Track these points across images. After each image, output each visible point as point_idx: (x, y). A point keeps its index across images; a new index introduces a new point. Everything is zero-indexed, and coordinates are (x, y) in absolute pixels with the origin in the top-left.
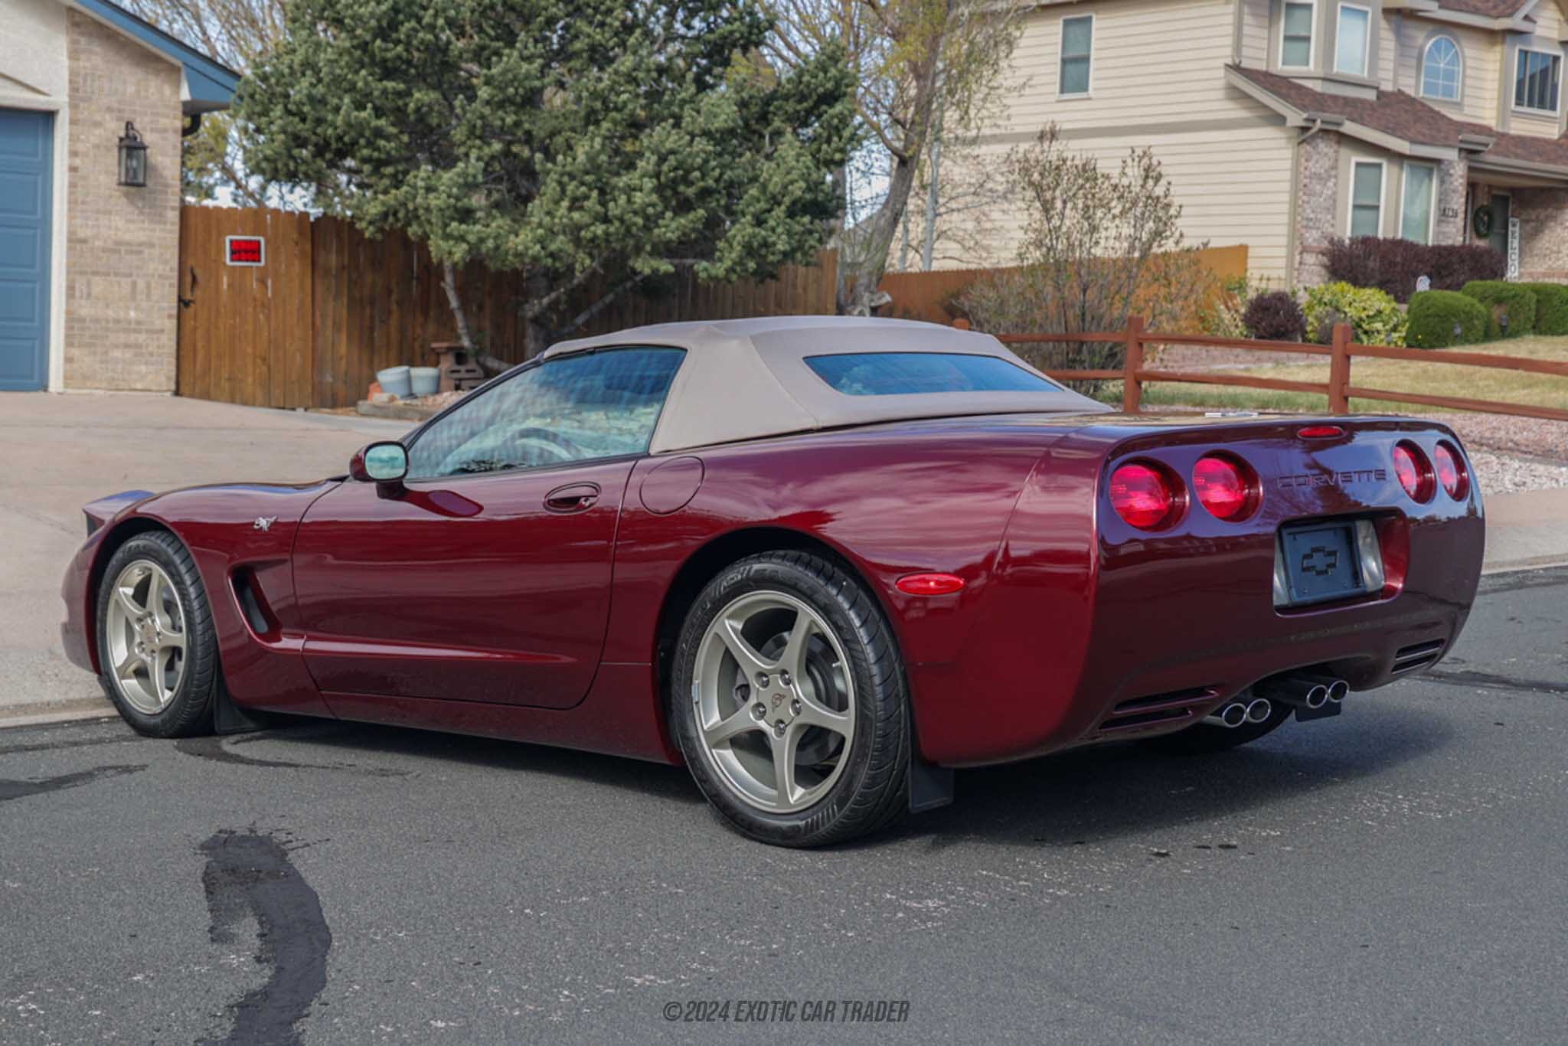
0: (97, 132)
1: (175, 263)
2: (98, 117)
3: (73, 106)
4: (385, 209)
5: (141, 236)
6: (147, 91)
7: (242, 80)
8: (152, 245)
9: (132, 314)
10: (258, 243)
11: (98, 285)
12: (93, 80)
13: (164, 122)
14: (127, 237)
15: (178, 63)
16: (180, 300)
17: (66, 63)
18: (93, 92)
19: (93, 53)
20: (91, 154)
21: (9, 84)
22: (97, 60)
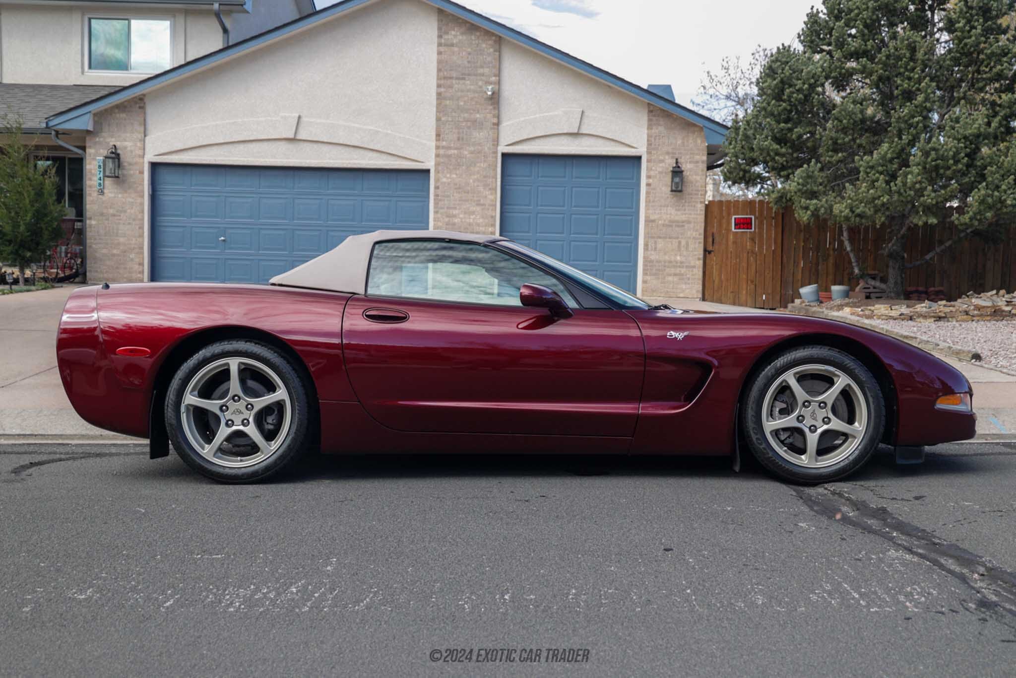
0: (661, 165)
1: (702, 231)
2: (661, 158)
3: (649, 153)
4: (780, 195)
5: (684, 218)
6: (688, 142)
8: (689, 222)
9: (678, 258)
10: (751, 219)
11: (661, 244)
12: (659, 139)
13: (697, 157)
14: (677, 218)
15: (701, 126)
16: (705, 250)
17: (646, 131)
18: (659, 145)
19: (659, 125)
20: (658, 177)
21: (617, 144)
22: (661, 129)
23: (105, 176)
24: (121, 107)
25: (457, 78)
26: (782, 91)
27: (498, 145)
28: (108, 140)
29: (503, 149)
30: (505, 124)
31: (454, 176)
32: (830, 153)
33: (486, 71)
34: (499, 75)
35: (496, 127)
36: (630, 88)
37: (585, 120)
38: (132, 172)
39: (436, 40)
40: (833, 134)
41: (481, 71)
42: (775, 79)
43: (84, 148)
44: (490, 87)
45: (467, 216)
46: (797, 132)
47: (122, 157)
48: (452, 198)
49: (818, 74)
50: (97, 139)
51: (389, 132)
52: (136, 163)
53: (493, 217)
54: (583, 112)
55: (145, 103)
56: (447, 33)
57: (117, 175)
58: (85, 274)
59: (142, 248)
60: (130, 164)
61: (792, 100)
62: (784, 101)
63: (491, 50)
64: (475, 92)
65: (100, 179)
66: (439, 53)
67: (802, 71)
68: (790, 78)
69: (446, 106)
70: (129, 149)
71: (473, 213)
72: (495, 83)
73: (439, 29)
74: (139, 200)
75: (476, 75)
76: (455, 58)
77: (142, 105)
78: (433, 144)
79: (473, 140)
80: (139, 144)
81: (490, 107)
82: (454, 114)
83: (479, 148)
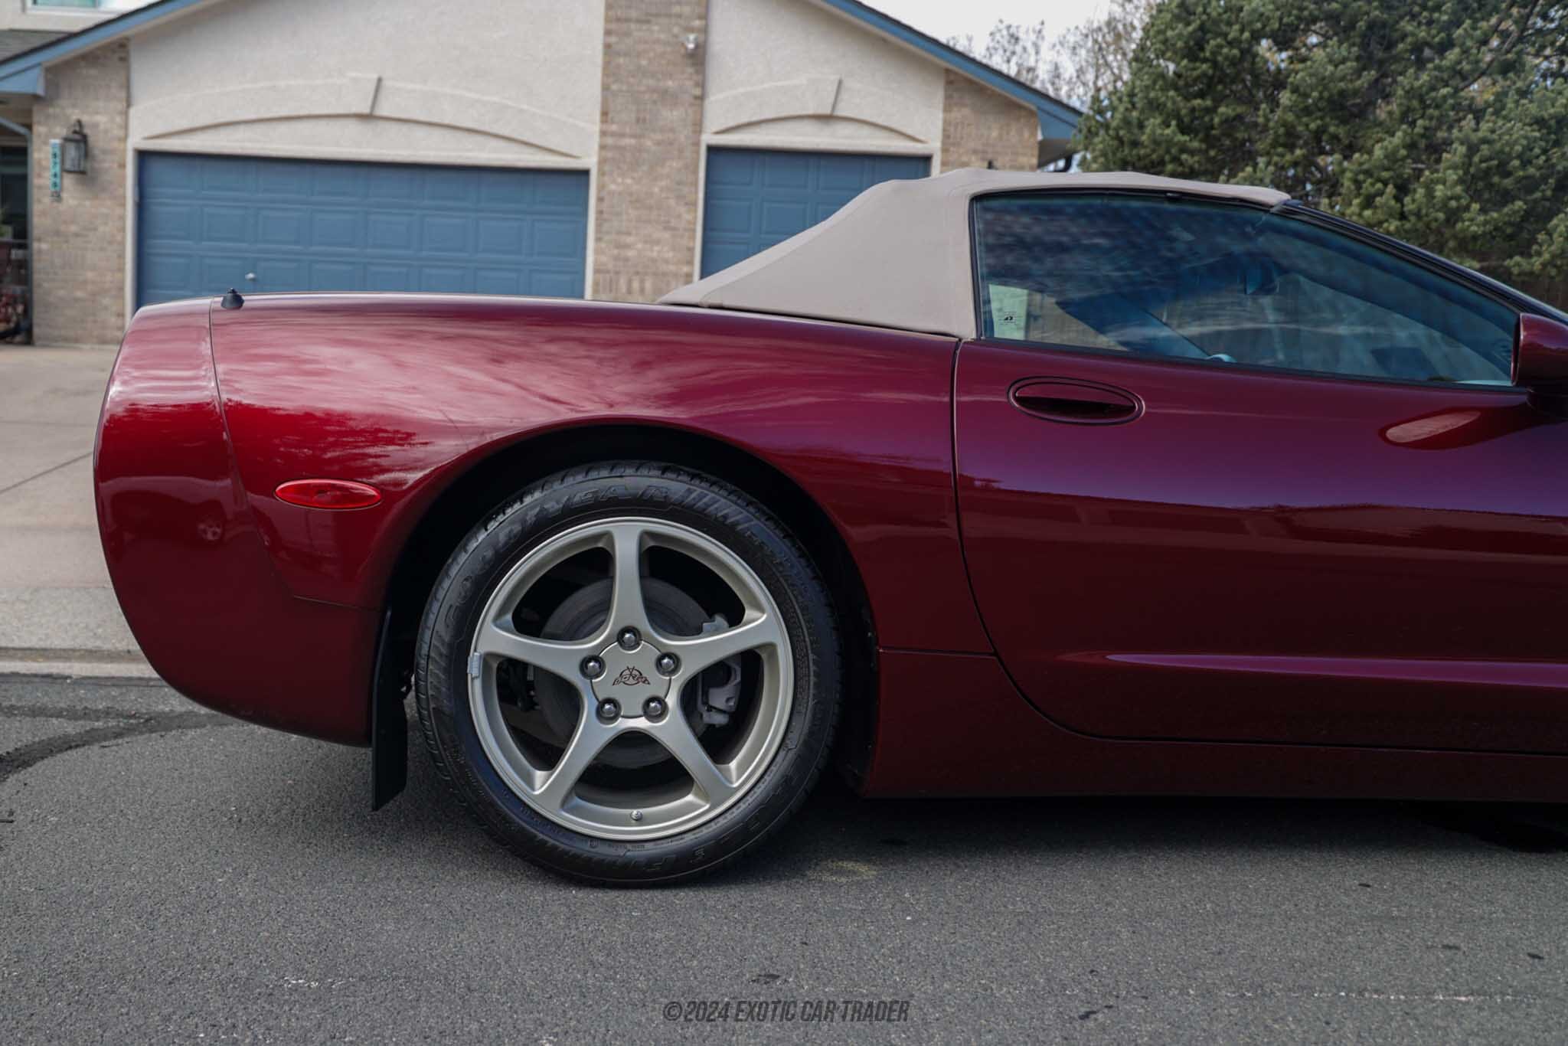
2: (967, 157)
3: (945, 150)
6: (1008, 134)
7: (1084, 116)
12: (963, 128)
13: (1026, 160)
15: (1033, 108)
17: (940, 115)
18: (963, 138)
19: (964, 105)
21: (892, 135)
22: (966, 111)
23: (64, 170)
24: (90, 58)
25: (638, 21)
27: (700, 132)
28: (69, 111)
29: (709, 138)
30: (712, 98)
31: (629, 181)
33: (685, 9)
34: (705, 16)
35: (698, 102)
36: (922, 42)
37: (844, 96)
38: (106, 165)
40: (1290, 117)
41: (676, 9)
43: (29, 127)
44: (692, 37)
45: (648, 246)
46: (1223, 114)
47: (91, 140)
48: (624, 217)
49: (1267, 14)
50: (51, 110)
51: (525, 107)
52: (112, 152)
53: (691, 250)
54: (840, 83)
55: (128, 52)
57: (82, 169)
58: (29, 332)
59: (121, 289)
60: (105, 152)
64: (666, 43)
65: (55, 175)
67: (1241, 9)
69: (618, 66)
70: (102, 127)
71: (658, 242)
72: (699, 30)
74: (118, 211)
75: (669, 16)
77: (123, 55)
78: (596, 128)
79: (661, 123)
80: (119, 119)
81: (690, 70)
82: (631, 80)
83: (671, 136)
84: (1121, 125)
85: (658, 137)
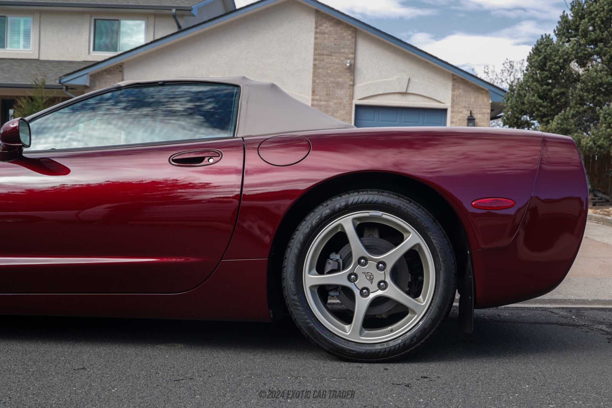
0: (460, 115)
2: (460, 110)
3: (452, 106)
6: (478, 100)
7: (506, 93)
12: (460, 98)
13: (484, 111)
15: (487, 89)
17: (451, 93)
18: (460, 102)
19: (460, 88)
20: (458, 122)
21: (431, 100)
22: (461, 91)
24: (107, 71)
25: (327, 55)
26: (545, 64)
27: (353, 99)
29: (356, 102)
30: (358, 86)
32: (578, 106)
33: (346, 50)
34: (355, 53)
35: (352, 87)
36: (441, 63)
37: (411, 84)
39: (313, 29)
41: (343, 50)
42: (540, 56)
44: (348, 61)
54: (409, 79)
55: (123, 69)
56: (321, 25)
61: (552, 70)
62: (546, 71)
63: (350, 37)
64: (338, 64)
66: (316, 38)
68: (550, 55)
69: (319, 73)
72: (352, 59)
73: (316, 23)
75: (339, 53)
76: (326, 42)
77: (121, 70)
78: (310, 98)
79: (336, 96)
81: (348, 74)
82: (324, 78)
83: (341, 100)
84: (517, 96)
85: (336, 101)
